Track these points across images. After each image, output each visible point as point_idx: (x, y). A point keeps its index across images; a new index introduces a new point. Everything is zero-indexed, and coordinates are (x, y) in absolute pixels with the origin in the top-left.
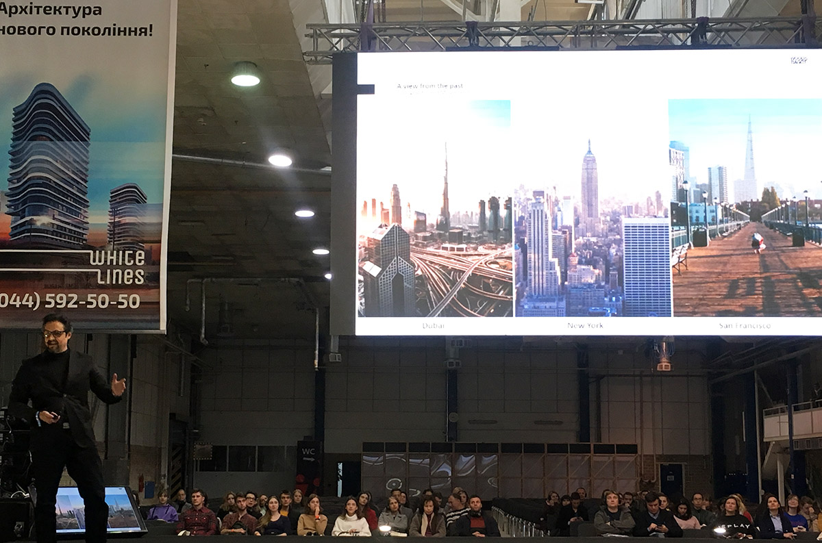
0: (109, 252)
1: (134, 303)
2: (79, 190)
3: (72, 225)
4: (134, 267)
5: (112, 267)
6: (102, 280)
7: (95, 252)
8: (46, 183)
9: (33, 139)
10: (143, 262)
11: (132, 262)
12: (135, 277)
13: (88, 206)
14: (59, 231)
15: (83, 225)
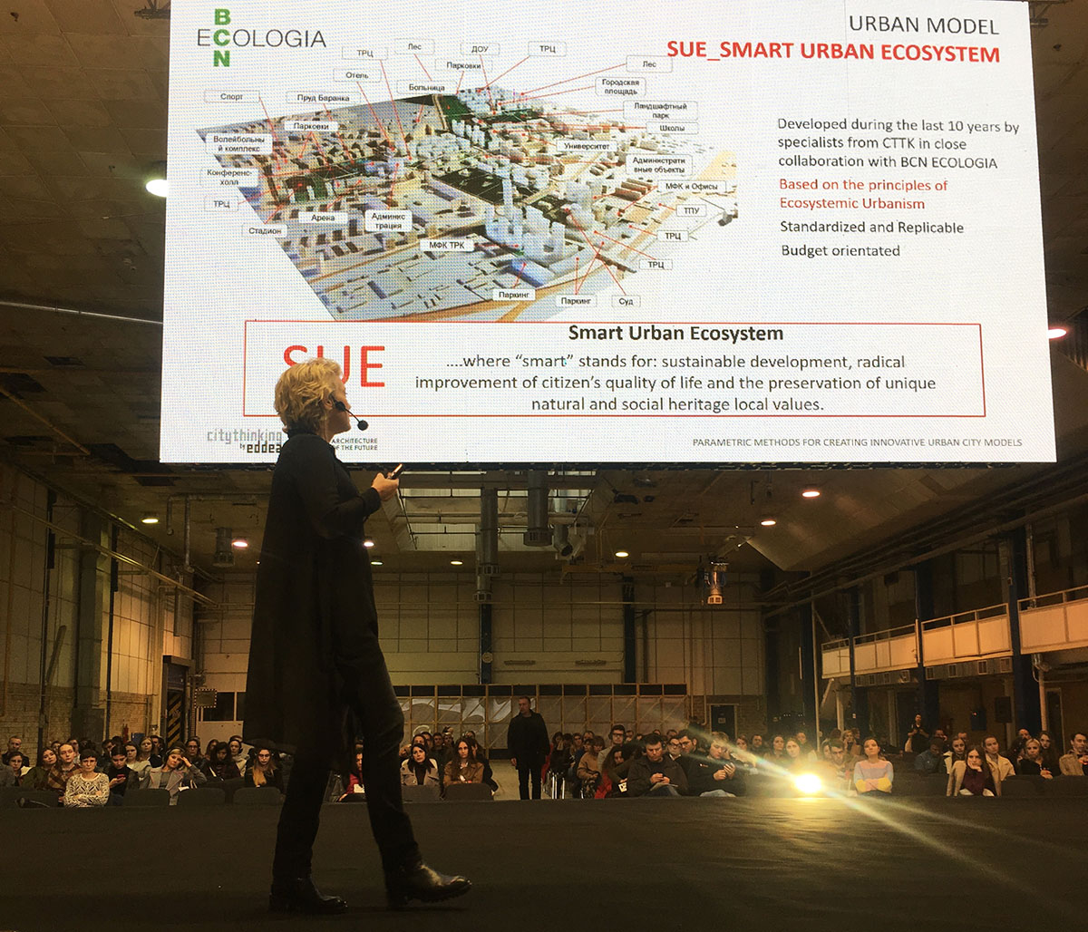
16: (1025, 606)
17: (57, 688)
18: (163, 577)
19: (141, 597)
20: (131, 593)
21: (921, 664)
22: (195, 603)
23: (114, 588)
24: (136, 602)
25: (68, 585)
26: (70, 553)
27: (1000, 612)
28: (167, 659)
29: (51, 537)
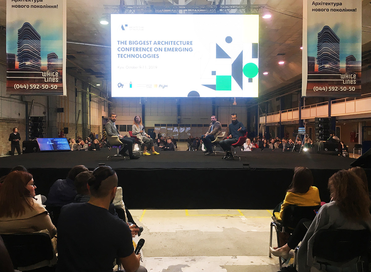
0: (48, 73)
1: (56, 87)
2: (38, 55)
3: (37, 65)
4: (55, 77)
5: (49, 77)
6: (46, 81)
7: (43, 73)
8: (28, 52)
9: (24, 39)
10: (58, 76)
11: (54, 75)
12: (55, 80)
13: (41, 59)
14: (33, 66)
15: (40, 65)
16: (302, 108)
17: (79, 124)
18: (101, 98)
19: (96, 102)
20: (94, 101)
21: (280, 121)
22: (109, 104)
23: (90, 101)
24: (95, 103)
25: (80, 100)
26: (80, 93)
27: (297, 109)
28: (103, 117)
29: (76, 89)
